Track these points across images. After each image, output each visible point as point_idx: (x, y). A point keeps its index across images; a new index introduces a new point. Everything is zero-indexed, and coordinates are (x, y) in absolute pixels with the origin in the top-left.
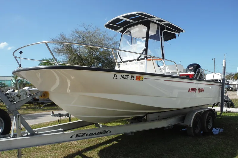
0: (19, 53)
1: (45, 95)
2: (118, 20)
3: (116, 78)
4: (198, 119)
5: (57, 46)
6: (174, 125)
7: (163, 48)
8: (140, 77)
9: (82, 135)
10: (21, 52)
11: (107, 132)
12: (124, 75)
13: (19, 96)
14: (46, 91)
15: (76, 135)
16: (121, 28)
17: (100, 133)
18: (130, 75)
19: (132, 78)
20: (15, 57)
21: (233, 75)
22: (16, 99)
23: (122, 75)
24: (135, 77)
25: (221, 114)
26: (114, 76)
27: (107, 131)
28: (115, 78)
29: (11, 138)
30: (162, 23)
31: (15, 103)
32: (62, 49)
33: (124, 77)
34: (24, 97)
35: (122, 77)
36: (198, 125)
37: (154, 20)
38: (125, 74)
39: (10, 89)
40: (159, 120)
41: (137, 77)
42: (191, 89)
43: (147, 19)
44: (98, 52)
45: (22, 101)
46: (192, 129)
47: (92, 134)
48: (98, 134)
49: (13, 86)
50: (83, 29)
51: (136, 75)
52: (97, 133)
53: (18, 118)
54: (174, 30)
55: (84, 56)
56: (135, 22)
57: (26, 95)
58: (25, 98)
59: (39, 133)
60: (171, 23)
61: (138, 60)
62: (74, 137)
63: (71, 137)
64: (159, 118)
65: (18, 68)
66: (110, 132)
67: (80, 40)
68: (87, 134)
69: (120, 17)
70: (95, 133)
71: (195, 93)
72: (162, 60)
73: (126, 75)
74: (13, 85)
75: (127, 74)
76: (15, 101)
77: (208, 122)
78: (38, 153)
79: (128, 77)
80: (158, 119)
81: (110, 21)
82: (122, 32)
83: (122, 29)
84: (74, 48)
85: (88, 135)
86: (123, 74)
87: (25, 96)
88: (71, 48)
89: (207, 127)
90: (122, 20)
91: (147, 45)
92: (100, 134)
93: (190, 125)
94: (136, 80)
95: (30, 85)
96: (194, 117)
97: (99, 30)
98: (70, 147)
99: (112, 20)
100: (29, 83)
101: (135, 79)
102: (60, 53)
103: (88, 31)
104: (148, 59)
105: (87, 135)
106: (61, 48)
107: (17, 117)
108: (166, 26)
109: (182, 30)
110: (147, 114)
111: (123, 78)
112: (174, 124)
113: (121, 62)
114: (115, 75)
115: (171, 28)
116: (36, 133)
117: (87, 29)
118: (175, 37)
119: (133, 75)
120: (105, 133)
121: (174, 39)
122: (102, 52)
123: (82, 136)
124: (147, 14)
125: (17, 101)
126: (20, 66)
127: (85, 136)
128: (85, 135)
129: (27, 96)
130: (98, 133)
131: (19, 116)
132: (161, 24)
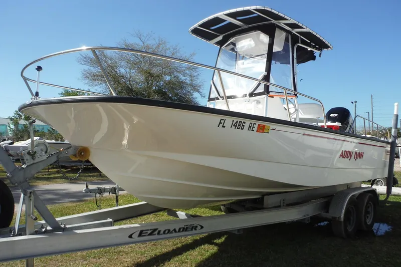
0: (36, 69)
1: (83, 153)
2: (217, 20)
3: (223, 127)
4: (353, 206)
5: (92, 68)
6: (312, 218)
7: (295, 76)
8: (264, 126)
9: (149, 232)
10: (39, 69)
11: (195, 228)
12: (237, 121)
13: (32, 155)
14: (83, 145)
15: (139, 232)
16: (219, 36)
17: (184, 228)
18: (248, 122)
19: (251, 128)
20: (25, 79)
21: (383, 131)
22: (27, 160)
23: (233, 121)
24: (256, 126)
25: (388, 197)
26: (220, 123)
27: (195, 225)
28: (221, 125)
29: (14, 236)
30: (295, 31)
31: (24, 166)
32: (100, 74)
33: (238, 125)
34: (41, 157)
35: (234, 126)
36: (352, 218)
37: (282, 23)
38: (239, 119)
39: (4, 140)
40: (283, 206)
41: (259, 125)
42: (344, 153)
43: (271, 21)
44: (162, 83)
45: (37, 163)
46: (343, 224)
47: (169, 230)
48: (179, 231)
49: (10, 134)
50: (137, 41)
51: (258, 123)
52: (177, 230)
53: (30, 197)
54: (314, 44)
55: (137, 88)
56: (246, 27)
57: (46, 152)
58: (45, 158)
59: (67, 226)
60: (311, 31)
61: (251, 95)
62: (135, 236)
63: (130, 236)
64: (284, 203)
65: (32, 99)
66: (202, 227)
67: (132, 59)
68: (159, 231)
69: (220, 14)
70: (175, 230)
71: (350, 159)
72: (294, 98)
73: (241, 122)
74: (10, 132)
75: (243, 120)
76: (24, 163)
77: (367, 212)
78: (62, 262)
79: (244, 126)
80: (282, 204)
81: (201, 22)
82: (221, 43)
83: (220, 38)
84: (120, 73)
85: (162, 232)
86: (236, 119)
87: (44, 153)
88: (116, 72)
89: (365, 220)
90: (225, 21)
91: (268, 69)
92: (183, 231)
93: (339, 217)
94: (257, 131)
95: (40, 135)
96: (348, 203)
97: (164, 43)
98: (121, 252)
99: (206, 20)
100: (38, 131)
101: (255, 129)
102: (95, 80)
103: (146, 44)
104: (271, 94)
105: (159, 233)
106: (99, 72)
107: (28, 195)
108: (301, 37)
109: (329, 45)
110: (264, 195)
111: (236, 126)
112: (311, 214)
113: (218, 99)
114: (221, 120)
115: (309, 42)
116: (63, 226)
117: (143, 40)
118: (314, 58)
119: (253, 122)
120: (192, 230)
121: (311, 61)
122: (170, 82)
123: (150, 234)
124: (273, 11)
125: (28, 164)
126: (37, 94)
127: (155, 234)
128: (156, 232)
129: (47, 154)
130: (180, 229)
131: (31, 193)
132: (293, 32)
